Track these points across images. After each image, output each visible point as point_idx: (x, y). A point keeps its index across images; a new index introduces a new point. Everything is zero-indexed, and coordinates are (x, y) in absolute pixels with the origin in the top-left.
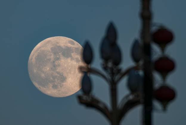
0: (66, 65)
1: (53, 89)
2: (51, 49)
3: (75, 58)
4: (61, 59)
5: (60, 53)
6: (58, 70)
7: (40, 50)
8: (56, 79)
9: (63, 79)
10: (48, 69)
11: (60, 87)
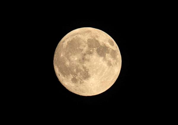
0: (95, 63)
1: (71, 82)
2: (88, 40)
3: (108, 60)
4: (93, 54)
5: (95, 48)
6: (85, 65)
7: (77, 37)
8: (79, 73)
9: (86, 76)
10: (76, 59)
11: (79, 82)
